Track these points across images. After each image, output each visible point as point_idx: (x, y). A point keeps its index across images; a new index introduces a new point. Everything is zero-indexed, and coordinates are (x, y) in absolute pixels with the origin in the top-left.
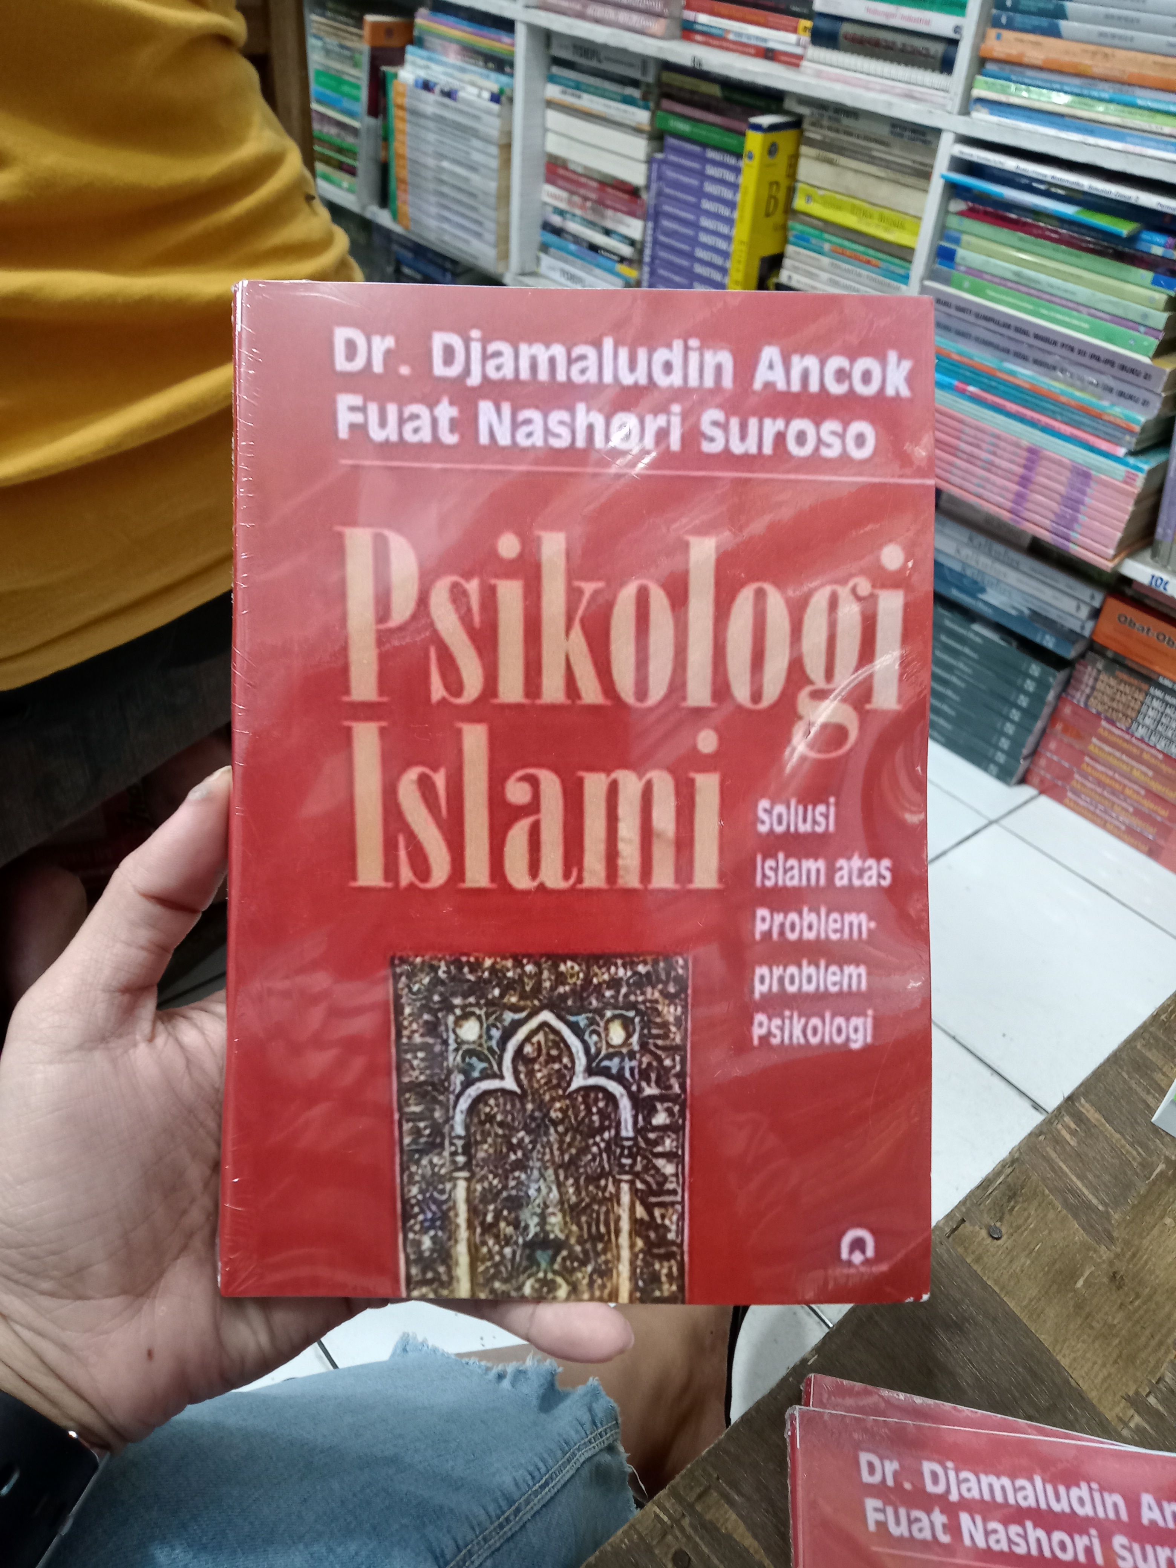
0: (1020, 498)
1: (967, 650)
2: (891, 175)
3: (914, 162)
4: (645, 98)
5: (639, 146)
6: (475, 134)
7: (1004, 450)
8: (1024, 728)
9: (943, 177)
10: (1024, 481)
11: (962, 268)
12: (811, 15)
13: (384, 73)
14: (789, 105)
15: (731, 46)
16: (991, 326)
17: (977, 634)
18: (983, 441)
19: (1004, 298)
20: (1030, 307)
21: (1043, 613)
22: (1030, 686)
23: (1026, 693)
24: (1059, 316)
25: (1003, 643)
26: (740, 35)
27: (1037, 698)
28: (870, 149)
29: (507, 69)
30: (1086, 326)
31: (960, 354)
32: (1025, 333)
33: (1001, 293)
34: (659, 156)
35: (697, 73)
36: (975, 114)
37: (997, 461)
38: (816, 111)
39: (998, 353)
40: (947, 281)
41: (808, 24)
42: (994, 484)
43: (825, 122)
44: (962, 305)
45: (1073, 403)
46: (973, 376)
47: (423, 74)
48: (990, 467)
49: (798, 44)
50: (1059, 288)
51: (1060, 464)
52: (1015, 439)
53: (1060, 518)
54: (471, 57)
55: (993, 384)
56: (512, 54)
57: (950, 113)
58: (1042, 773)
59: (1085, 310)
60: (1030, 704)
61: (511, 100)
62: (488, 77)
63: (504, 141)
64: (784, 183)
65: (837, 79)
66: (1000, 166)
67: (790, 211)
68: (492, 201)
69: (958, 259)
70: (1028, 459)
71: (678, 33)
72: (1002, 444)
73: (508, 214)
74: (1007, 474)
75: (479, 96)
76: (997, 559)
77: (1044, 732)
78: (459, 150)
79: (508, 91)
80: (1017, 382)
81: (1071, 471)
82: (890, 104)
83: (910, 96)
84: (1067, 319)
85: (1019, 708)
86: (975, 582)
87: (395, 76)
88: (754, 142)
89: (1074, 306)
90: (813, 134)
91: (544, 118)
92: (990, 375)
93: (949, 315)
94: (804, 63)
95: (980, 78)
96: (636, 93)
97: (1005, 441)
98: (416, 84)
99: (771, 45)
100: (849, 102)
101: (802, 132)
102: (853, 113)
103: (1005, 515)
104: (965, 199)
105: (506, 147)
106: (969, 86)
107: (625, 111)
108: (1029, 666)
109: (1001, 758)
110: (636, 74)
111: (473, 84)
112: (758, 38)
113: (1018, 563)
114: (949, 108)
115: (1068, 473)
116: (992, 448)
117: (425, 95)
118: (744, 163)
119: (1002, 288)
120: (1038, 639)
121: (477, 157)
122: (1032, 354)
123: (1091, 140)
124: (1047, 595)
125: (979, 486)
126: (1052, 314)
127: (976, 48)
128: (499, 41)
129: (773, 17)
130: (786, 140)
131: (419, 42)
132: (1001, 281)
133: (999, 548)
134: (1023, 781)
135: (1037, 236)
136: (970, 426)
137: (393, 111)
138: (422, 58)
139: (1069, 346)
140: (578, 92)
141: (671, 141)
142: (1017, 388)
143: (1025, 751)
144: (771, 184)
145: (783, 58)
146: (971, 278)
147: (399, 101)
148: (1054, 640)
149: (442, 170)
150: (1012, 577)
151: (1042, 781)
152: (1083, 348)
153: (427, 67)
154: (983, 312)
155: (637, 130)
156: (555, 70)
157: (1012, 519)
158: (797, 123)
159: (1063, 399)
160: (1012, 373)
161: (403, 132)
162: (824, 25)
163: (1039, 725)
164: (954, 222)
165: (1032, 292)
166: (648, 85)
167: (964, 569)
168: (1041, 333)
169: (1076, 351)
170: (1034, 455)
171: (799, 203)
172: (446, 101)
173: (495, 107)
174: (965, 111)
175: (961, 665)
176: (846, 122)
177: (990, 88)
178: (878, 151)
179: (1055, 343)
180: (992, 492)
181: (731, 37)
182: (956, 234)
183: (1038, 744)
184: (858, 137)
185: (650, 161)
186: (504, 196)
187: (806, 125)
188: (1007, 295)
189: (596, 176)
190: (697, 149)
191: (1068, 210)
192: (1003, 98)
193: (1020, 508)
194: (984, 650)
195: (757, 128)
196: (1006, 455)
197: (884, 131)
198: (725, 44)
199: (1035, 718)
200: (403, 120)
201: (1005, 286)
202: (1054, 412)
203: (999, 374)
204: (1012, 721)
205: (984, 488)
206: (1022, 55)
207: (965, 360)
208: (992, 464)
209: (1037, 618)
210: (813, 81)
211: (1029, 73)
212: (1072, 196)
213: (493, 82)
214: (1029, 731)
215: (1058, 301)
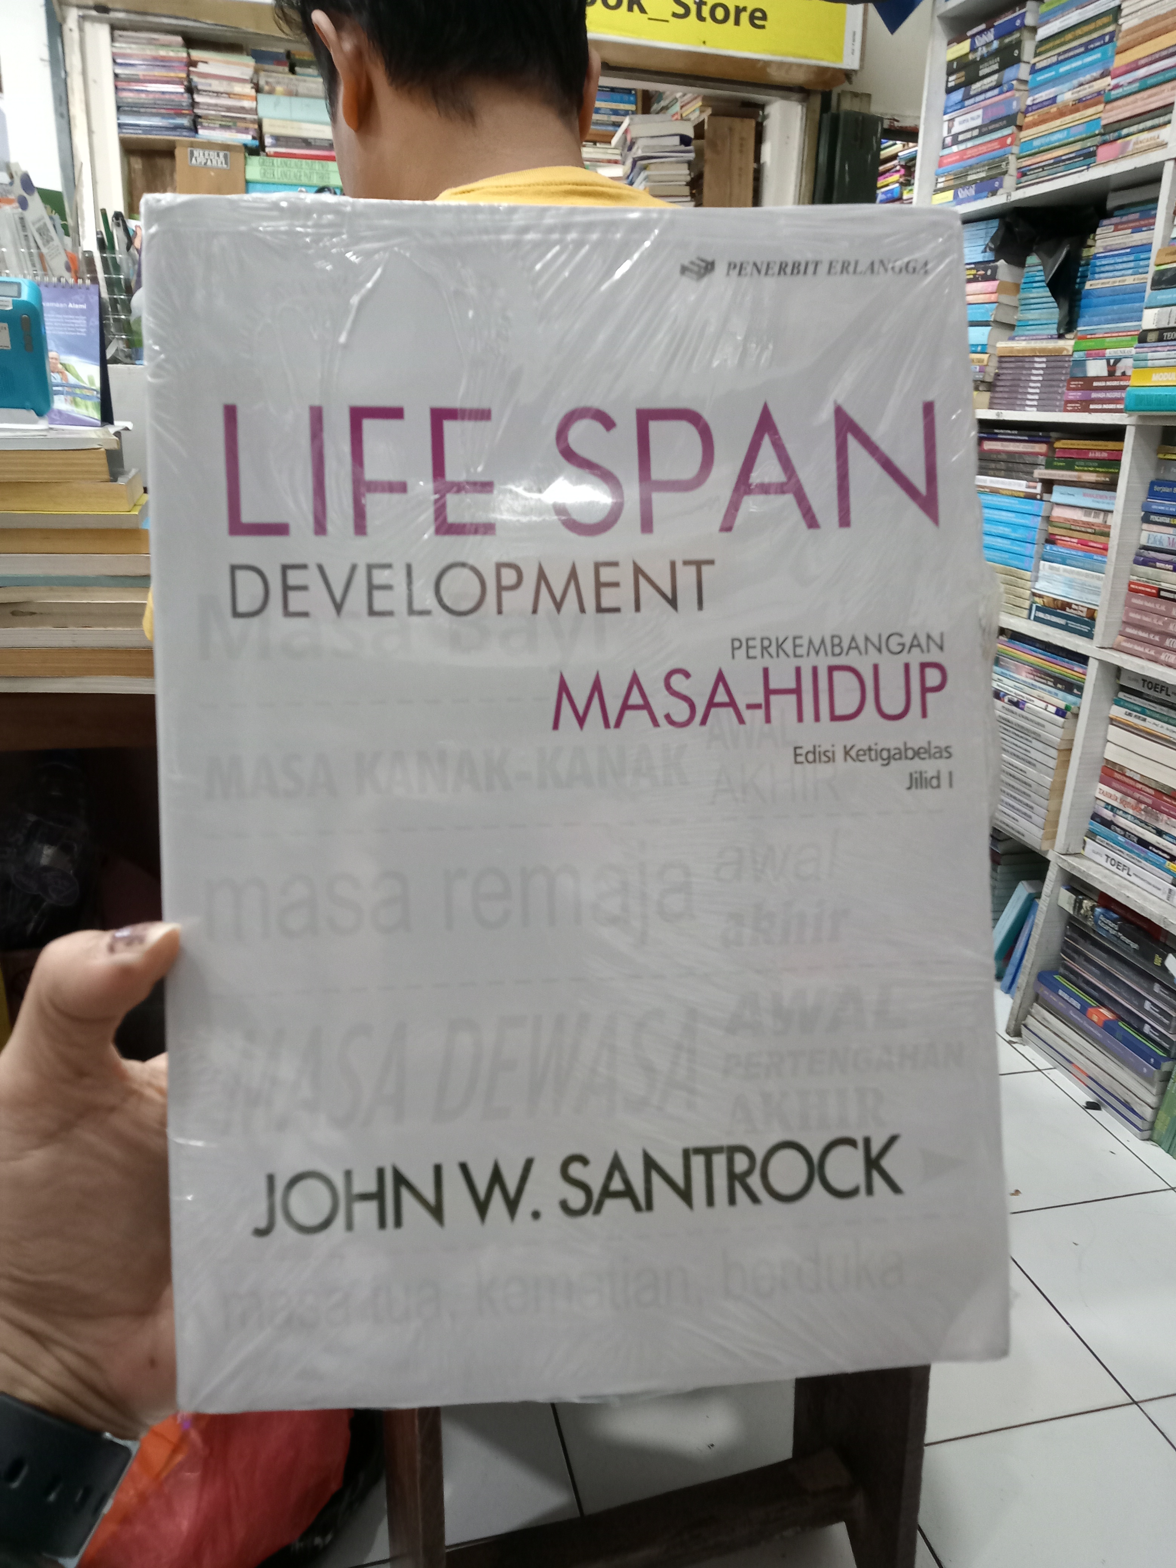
6: (1038, 737)
29: (1076, 692)
47: (995, 685)
54: (1041, 678)
56: (1083, 681)
61: (1076, 716)
62: (1055, 695)
63: (1064, 747)
68: (1046, 792)
73: (1061, 803)
75: (1045, 709)
78: (1021, 748)
79: (1073, 709)
91: (1106, 731)
105: (1066, 751)
111: (1041, 699)
121: (1037, 755)
128: (1072, 669)
138: (996, 671)
140: (1144, 717)
153: (1000, 680)
156: (1121, 695)
172: (1014, 708)
173: (1061, 720)
186: (1058, 789)
189: (1153, 785)
213: (1062, 699)
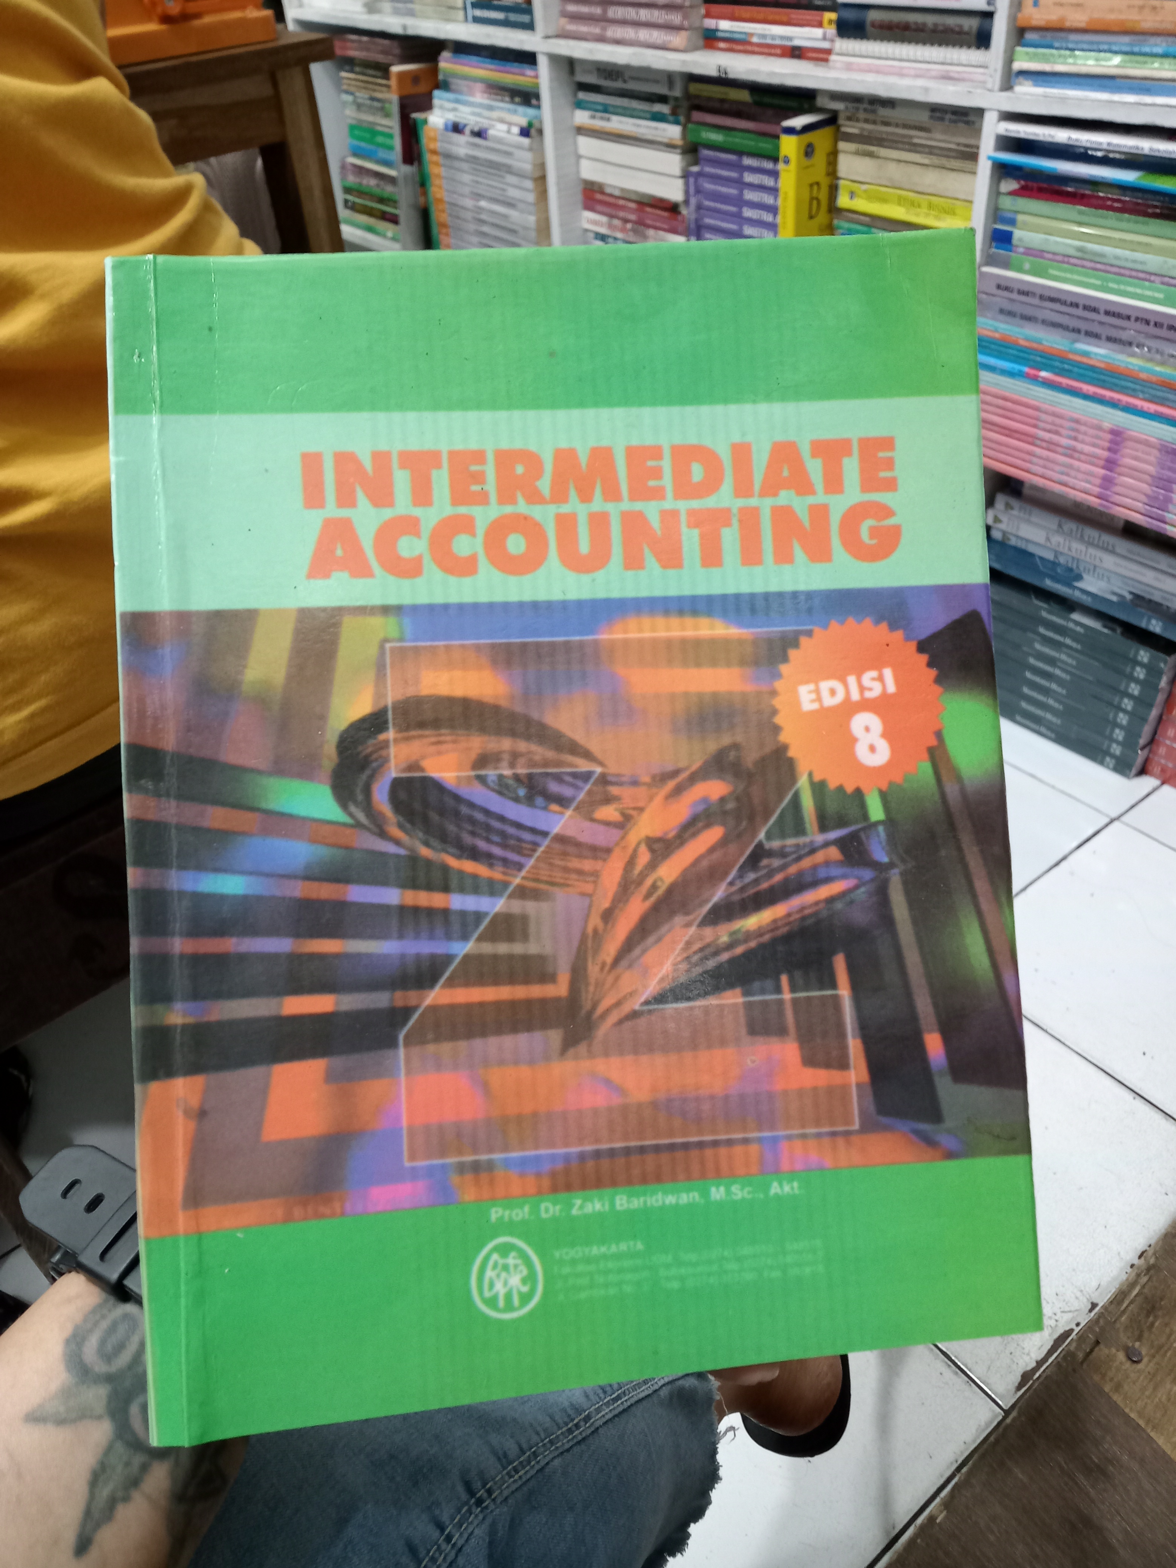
0: (1107, 482)
1: (1068, 641)
2: (936, 160)
3: (958, 144)
4: (674, 113)
5: (674, 162)
6: (509, 170)
7: (1085, 434)
8: (1138, 718)
9: (989, 158)
10: (1110, 464)
11: (1021, 250)
12: (833, 8)
13: (415, 120)
14: (821, 102)
15: (756, 49)
16: (1057, 306)
17: (1077, 623)
18: (1062, 427)
19: (1069, 276)
20: (1098, 282)
21: (1147, 596)
22: (1140, 673)
23: (1137, 681)
24: (1130, 289)
25: (1106, 631)
26: (764, 36)
27: (1150, 685)
28: (911, 137)
29: (534, 102)
30: (1161, 296)
31: (1027, 339)
32: (1095, 310)
33: (1065, 271)
34: (695, 169)
35: (723, 81)
36: (1018, 89)
37: (1079, 446)
38: (850, 105)
39: (1067, 334)
40: (1006, 265)
41: (833, 16)
42: (1078, 470)
43: (862, 115)
44: (1026, 288)
45: (1154, 379)
46: (1044, 360)
47: (452, 117)
48: (1071, 452)
49: (824, 38)
50: (1127, 260)
51: (1147, 443)
52: (1095, 422)
53: (1152, 501)
54: (497, 94)
55: (1066, 366)
56: (537, 86)
57: (990, 90)
58: (1163, 761)
59: (1158, 279)
60: (1141, 692)
61: (540, 132)
62: (515, 112)
63: (538, 174)
64: (825, 182)
65: (869, 70)
66: (1050, 139)
67: (834, 210)
68: (533, 234)
69: (1015, 241)
70: (1111, 441)
71: (701, 42)
72: (1083, 428)
74: (1091, 459)
75: (509, 132)
76: (1090, 544)
77: (1160, 720)
78: (496, 188)
79: (536, 124)
80: (1091, 362)
81: (1160, 450)
82: (926, 90)
83: (947, 78)
84: (1139, 291)
85: (1131, 696)
86: (1071, 570)
87: (425, 121)
88: (789, 145)
89: (1146, 276)
90: (850, 128)
91: (575, 144)
92: (1062, 357)
93: (1012, 300)
94: (833, 57)
95: (1019, 49)
96: (665, 109)
97: (1085, 424)
98: (446, 128)
99: (797, 43)
100: (883, 92)
101: (838, 128)
102: (890, 103)
103: (1093, 501)
104: (1017, 178)
105: (541, 180)
106: (1009, 59)
107: (656, 129)
108: (1137, 653)
109: (1116, 749)
110: (662, 90)
111: (502, 121)
112: (782, 38)
113: (1113, 546)
114: (989, 86)
115: (1156, 452)
116: (1073, 434)
117: (456, 137)
118: (781, 166)
119: (1066, 266)
120: (1143, 624)
121: (513, 193)
122: (1104, 332)
123: (1148, 99)
124: (1149, 577)
125: (1062, 473)
126: (1122, 287)
127: (1012, 18)
128: (523, 75)
129: (795, 14)
130: (821, 139)
131: (445, 86)
132: (1064, 259)
133: (1091, 533)
134: (1143, 771)
135: (1097, 207)
136: (1046, 413)
137: (427, 157)
138: (449, 100)
139: (1144, 319)
140: (606, 115)
141: (705, 153)
142: (1092, 368)
143: (1142, 741)
144: (811, 185)
145: (810, 55)
146: (1031, 258)
147: (432, 146)
148: (1160, 624)
149: (481, 209)
150: (1109, 561)
151: (1163, 771)
152: (1158, 320)
153: (454, 110)
154: (1047, 293)
155: (670, 146)
156: (582, 95)
157: (1101, 505)
158: (832, 120)
159: (1143, 376)
160: (1086, 354)
161: (438, 176)
162: (850, 15)
163: (1154, 713)
164: (1007, 203)
165: (1099, 266)
166: (676, 99)
167: (1056, 557)
168: (1112, 309)
169: (1152, 323)
170: (1117, 436)
171: (843, 201)
172: (477, 140)
173: (526, 141)
174: (1007, 86)
175: (1063, 657)
176: (883, 112)
177: (1032, 58)
178: (920, 138)
179: (1128, 318)
180: (1075, 478)
181: (755, 40)
182: (1009, 215)
183: (1155, 733)
184: (897, 125)
185: (686, 175)
186: (544, 228)
187: (841, 121)
188: (1071, 272)
189: (634, 197)
190: (732, 157)
191: (1129, 176)
192: (1047, 68)
193: (1108, 493)
194: (1088, 638)
195: (790, 131)
196: (1088, 439)
197: (923, 117)
198: (749, 48)
199: (1150, 706)
200: (437, 164)
201: (1068, 263)
202: (1134, 390)
203: (1071, 356)
204: (1125, 711)
205: (1068, 475)
206: (1062, 20)
207: (1035, 345)
208: (1074, 450)
209: (1140, 601)
210: (844, 75)
211: (1073, 37)
212: (1131, 162)
213: (521, 116)
214: (1144, 720)
215: (1127, 272)
